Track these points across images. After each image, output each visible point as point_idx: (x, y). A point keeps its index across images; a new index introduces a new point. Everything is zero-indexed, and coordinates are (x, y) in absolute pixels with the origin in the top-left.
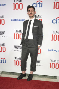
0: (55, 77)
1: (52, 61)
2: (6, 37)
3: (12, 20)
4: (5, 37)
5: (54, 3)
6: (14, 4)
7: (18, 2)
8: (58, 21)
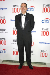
0: (45, 64)
1: (42, 51)
2: (7, 33)
4: (5, 33)
5: (43, 8)
6: (13, 8)
7: (16, 7)
8: (46, 21)
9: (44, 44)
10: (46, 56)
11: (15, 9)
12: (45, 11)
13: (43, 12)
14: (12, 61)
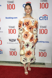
2: (2, 32)
3: (6, 18)
5: (40, 3)
6: (8, 5)
7: (11, 4)
8: (44, 18)
9: (43, 43)
10: (45, 56)
11: (10, 5)
12: (43, 7)
13: (40, 8)
14: (9, 62)
